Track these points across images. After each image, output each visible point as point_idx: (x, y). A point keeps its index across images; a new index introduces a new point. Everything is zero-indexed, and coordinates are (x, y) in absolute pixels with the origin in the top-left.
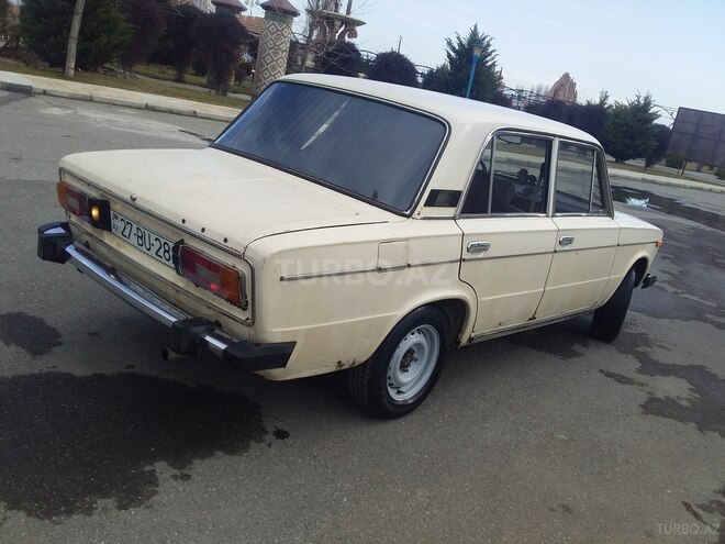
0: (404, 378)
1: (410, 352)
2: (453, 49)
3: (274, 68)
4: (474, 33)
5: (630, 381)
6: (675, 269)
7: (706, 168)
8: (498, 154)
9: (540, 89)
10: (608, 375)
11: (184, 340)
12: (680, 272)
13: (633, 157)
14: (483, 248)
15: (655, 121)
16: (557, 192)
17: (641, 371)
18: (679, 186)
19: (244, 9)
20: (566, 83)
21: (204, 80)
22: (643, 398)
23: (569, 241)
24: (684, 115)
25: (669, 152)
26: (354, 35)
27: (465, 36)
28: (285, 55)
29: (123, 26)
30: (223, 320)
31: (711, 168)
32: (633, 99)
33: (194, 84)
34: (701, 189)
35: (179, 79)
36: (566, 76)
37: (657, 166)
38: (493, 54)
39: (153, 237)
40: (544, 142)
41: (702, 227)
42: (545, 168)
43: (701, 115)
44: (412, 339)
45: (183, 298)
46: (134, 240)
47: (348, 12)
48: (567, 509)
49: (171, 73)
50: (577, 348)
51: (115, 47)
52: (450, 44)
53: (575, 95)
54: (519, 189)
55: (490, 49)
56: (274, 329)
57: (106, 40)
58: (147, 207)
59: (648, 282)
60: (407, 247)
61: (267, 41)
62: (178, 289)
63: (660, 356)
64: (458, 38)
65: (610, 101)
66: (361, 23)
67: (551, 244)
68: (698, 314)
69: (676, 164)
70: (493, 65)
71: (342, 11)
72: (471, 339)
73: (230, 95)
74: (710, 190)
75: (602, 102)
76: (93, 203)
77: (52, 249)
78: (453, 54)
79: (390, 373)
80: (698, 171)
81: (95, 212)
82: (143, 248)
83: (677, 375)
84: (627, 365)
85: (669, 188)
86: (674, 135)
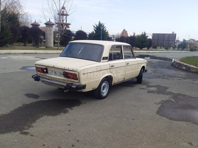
0: (104, 91)
1: (104, 86)
2: (95, 28)
3: (50, 39)
4: (100, 23)
5: (145, 89)
6: (154, 70)
7: (162, 47)
8: (113, 52)
9: (118, 34)
10: (141, 88)
11: (69, 86)
12: (155, 70)
13: (144, 47)
14: (113, 66)
15: (148, 38)
16: (124, 56)
17: (147, 87)
18: (155, 53)
19: (39, 25)
20: (124, 31)
21: (31, 45)
22: (147, 91)
23: (128, 64)
24: (154, 35)
25: (152, 45)
26: (69, 27)
27: (98, 24)
28: (53, 35)
29: (10, 34)
30: (73, 83)
31: (164, 47)
32: (141, 33)
33: (29, 46)
34: (161, 52)
35: (25, 45)
36: (124, 30)
37: (150, 49)
38: (105, 28)
39: (58, 72)
40: (120, 47)
41: (161, 61)
42: (121, 51)
43: (158, 35)
44: (104, 84)
45: (65, 81)
46: (54, 74)
47: (66, 22)
48: (135, 106)
49: (22, 44)
50: (134, 85)
51: (9, 40)
52: (94, 26)
53: (127, 34)
54: (117, 56)
55: (104, 26)
56: (83, 83)
57: (6, 38)
58: (57, 67)
59: (146, 71)
60: (101, 67)
61: (47, 33)
62: (64, 80)
63: (151, 85)
64: (96, 25)
65: (136, 35)
66: (70, 24)
67: (125, 64)
68: (159, 77)
69: (155, 47)
70: (106, 30)
71: (65, 22)
72: (114, 83)
73: (40, 47)
74: (163, 52)
75: (134, 35)
76: (45, 69)
77: (37, 78)
78: (95, 29)
79: (101, 90)
80: (161, 48)
81: (45, 70)
82: (56, 75)
83: (154, 87)
84: (145, 87)
85: (153, 53)
86: (153, 40)
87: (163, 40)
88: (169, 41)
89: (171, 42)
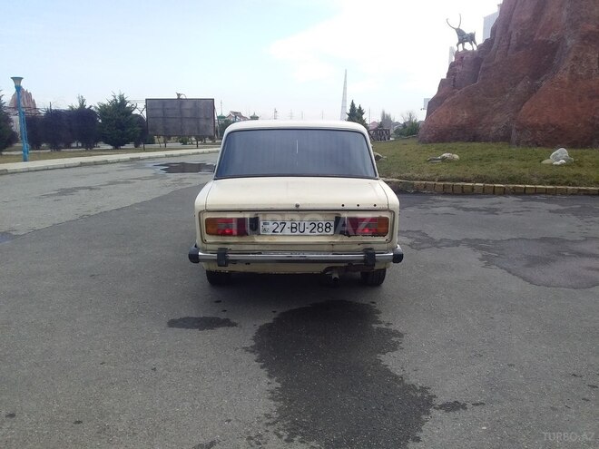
15: (133, 113)
24: (150, 104)
30: (370, 246)
39: (308, 223)
43: (163, 103)
45: (337, 247)
46: (287, 231)
58: (311, 207)
75: (82, 105)
82: (298, 233)
86: (149, 120)
87: (181, 118)
88: (196, 118)
89: (202, 123)
